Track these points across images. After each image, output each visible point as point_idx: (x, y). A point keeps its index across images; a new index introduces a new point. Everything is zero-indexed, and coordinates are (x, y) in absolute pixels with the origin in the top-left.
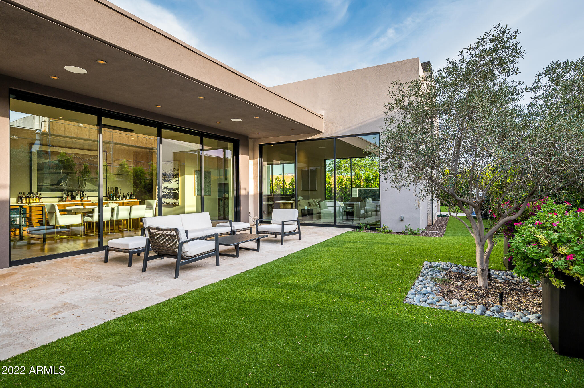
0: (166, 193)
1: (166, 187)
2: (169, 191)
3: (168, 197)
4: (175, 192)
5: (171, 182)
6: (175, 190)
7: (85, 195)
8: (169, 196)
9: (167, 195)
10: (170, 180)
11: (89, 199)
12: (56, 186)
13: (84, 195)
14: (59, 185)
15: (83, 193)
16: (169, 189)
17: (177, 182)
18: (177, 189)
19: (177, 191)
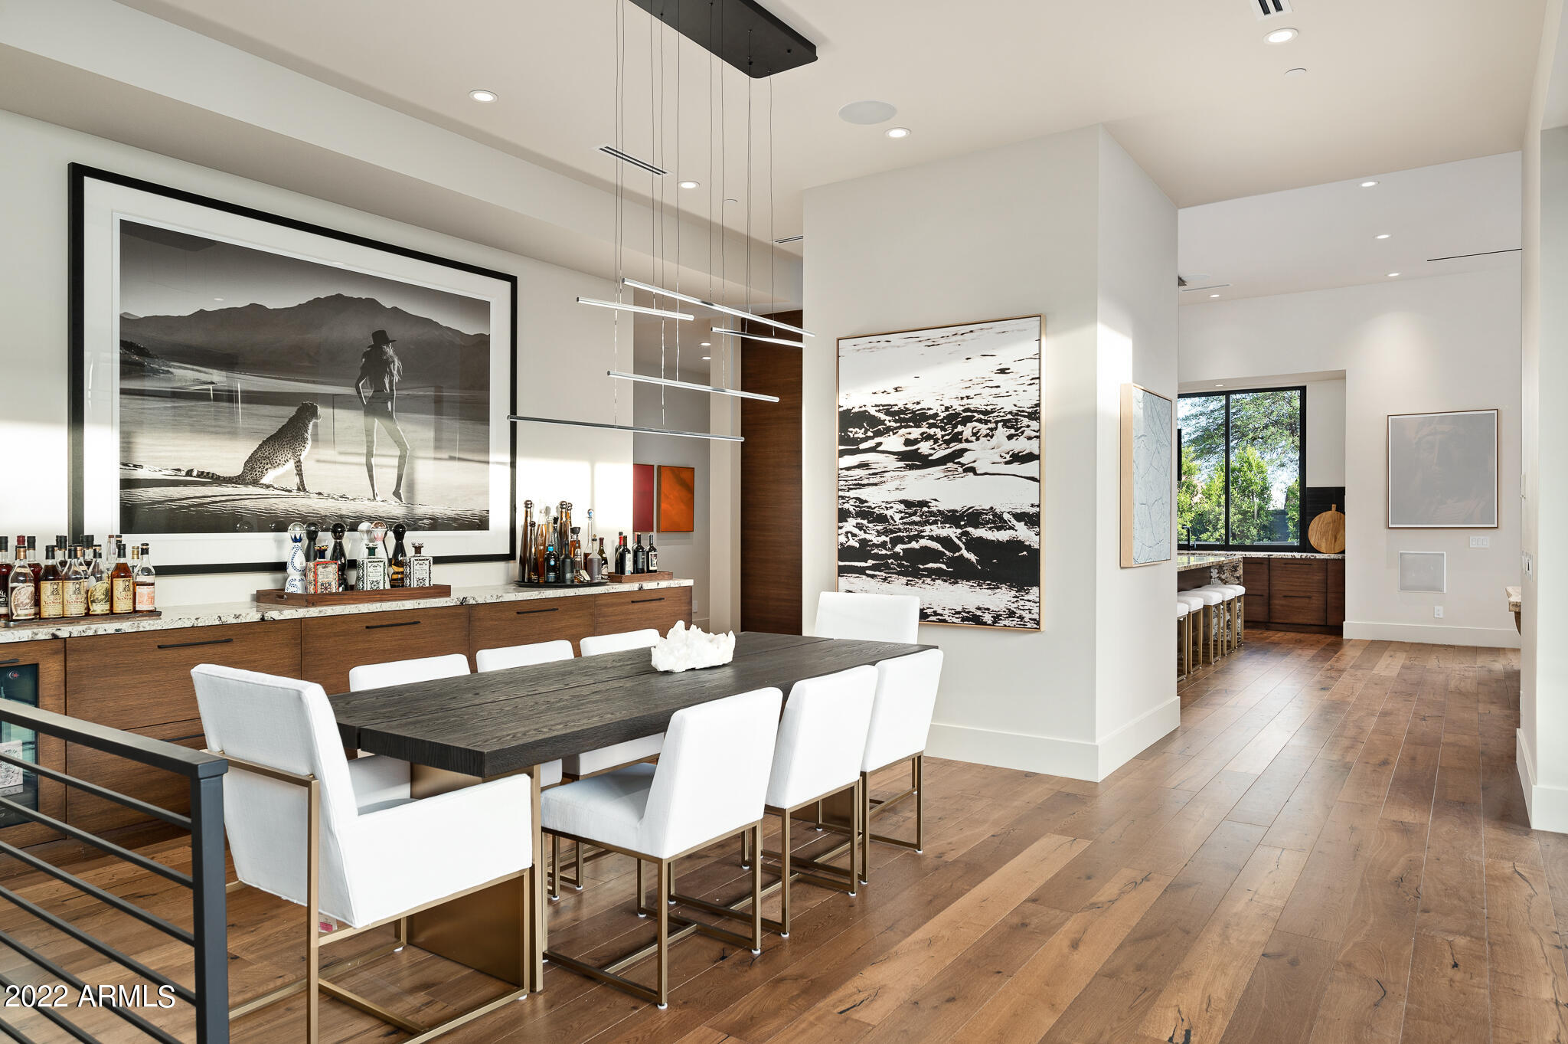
0: (923, 542)
1: (924, 504)
2: (951, 532)
3: (938, 574)
4: (1003, 536)
5: (973, 470)
6: (999, 522)
7: (418, 549)
8: (950, 562)
9: (928, 554)
10: (961, 452)
11: (442, 575)
12: (242, 490)
13: (410, 551)
14: (255, 483)
15: (399, 536)
16: (952, 518)
17: (1030, 469)
18: (1020, 517)
19: (1023, 532)
